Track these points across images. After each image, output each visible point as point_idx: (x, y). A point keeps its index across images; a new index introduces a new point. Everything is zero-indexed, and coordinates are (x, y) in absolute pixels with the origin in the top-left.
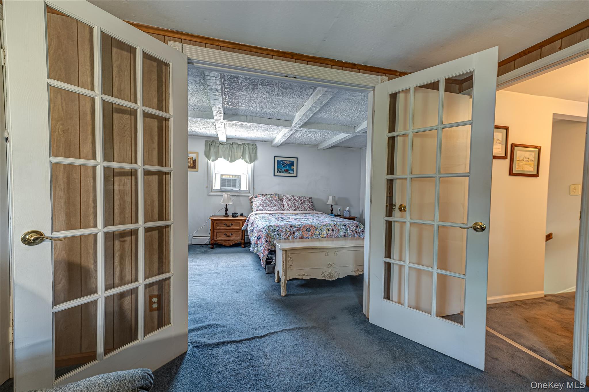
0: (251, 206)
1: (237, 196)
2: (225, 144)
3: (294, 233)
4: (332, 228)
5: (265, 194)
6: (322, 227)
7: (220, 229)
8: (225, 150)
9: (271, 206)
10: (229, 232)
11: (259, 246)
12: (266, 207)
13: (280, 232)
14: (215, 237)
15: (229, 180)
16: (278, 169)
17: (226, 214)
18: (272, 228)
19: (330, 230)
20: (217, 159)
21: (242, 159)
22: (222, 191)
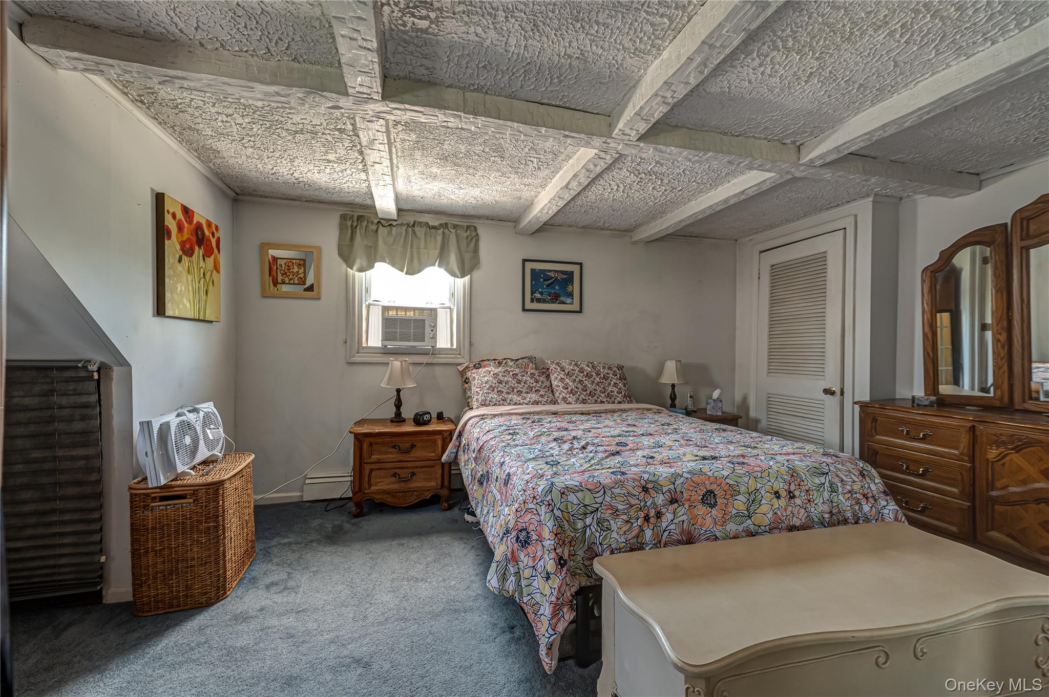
0: (465, 391)
1: (426, 364)
2: (395, 223)
3: (659, 515)
4: (786, 487)
5: (500, 358)
6: (752, 485)
7: (379, 459)
8: (394, 241)
9: (521, 392)
10: (407, 468)
11: (527, 573)
12: (508, 393)
13: (607, 514)
14: (366, 485)
15: (405, 322)
16: (533, 293)
17: (398, 414)
18: (575, 501)
19: (783, 493)
20: (373, 267)
21: (439, 266)
22: (385, 351)
